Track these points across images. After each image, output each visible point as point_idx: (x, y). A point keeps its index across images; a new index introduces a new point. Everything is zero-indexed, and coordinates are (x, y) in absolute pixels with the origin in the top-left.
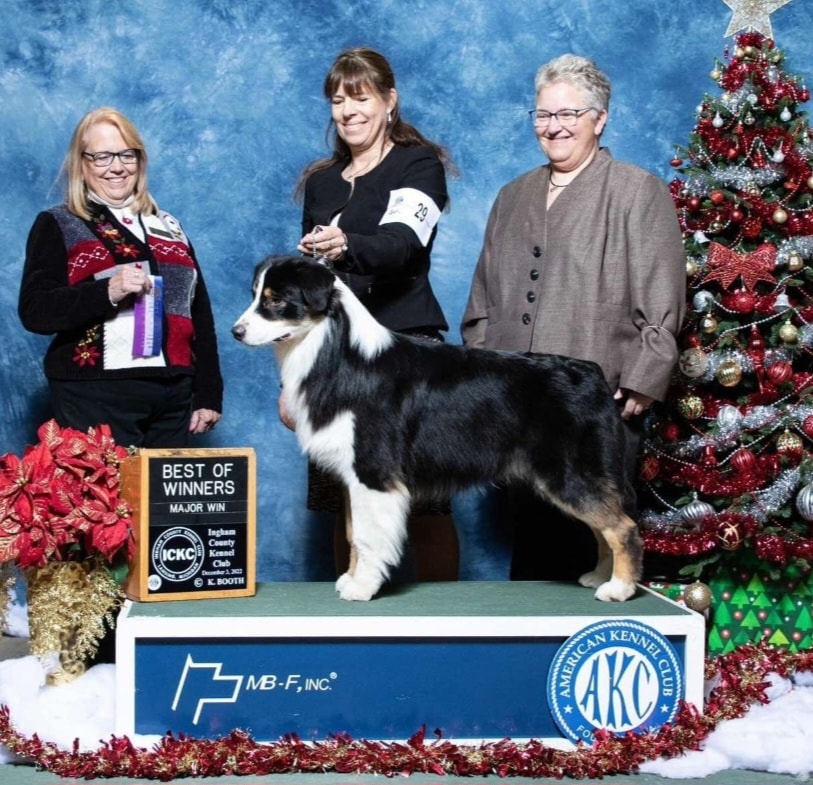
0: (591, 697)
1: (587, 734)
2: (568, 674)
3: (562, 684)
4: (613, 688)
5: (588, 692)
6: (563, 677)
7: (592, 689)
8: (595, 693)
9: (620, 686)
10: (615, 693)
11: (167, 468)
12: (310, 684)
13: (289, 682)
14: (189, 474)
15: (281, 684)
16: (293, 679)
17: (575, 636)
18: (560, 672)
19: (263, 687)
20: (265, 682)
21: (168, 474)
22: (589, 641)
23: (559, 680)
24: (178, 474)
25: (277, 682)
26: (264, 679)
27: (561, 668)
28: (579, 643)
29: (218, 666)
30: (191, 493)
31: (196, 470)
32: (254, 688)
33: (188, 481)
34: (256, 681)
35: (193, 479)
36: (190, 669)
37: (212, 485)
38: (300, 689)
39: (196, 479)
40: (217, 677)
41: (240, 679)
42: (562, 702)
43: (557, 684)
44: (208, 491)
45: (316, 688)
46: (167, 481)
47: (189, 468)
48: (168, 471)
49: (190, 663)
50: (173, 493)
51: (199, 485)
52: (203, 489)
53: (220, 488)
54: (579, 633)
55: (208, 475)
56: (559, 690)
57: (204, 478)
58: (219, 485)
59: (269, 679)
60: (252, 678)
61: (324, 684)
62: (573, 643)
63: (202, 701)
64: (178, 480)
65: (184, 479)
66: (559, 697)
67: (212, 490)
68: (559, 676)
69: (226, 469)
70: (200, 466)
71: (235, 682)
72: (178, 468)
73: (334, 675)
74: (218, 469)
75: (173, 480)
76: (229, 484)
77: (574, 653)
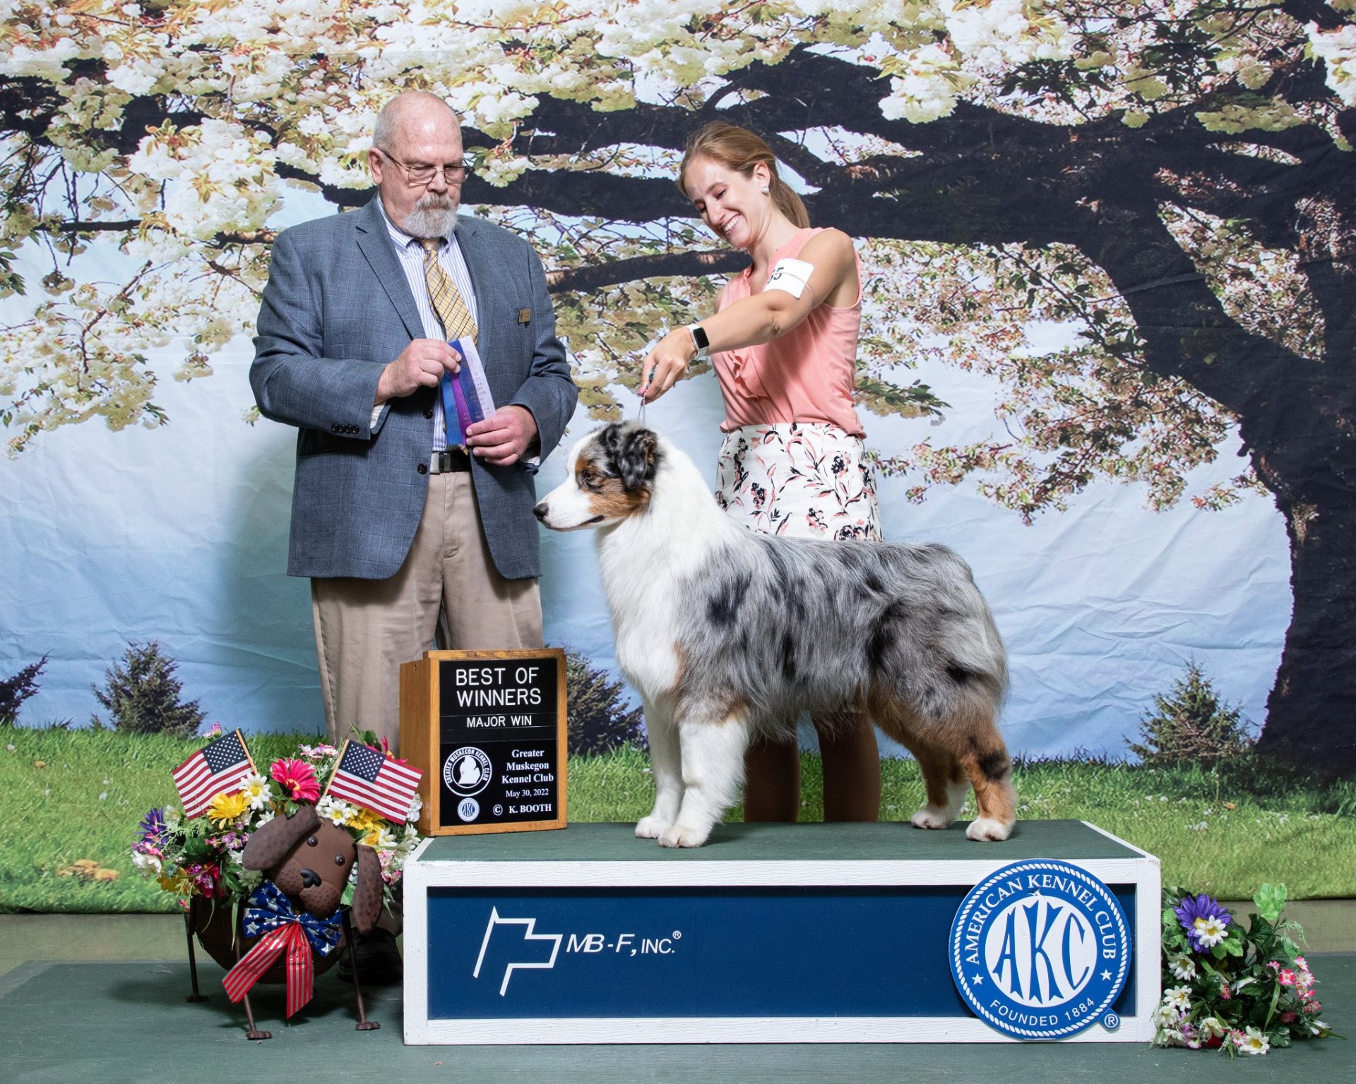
0: (1007, 962)
1: (1003, 1011)
2: (975, 934)
3: (967, 947)
4: (1035, 950)
5: (1003, 956)
6: (969, 937)
7: (1008, 952)
8: (1012, 957)
9: (1043, 947)
10: (1039, 955)
11: (461, 674)
12: (647, 944)
13: (620, 942)
14: (487, 680)
15: (611, 946)
16: (625, 939)
17: (982, 884)
18: (965, 931)
19: (587, 949)
20: (590, 943)
21: (462, 680)
22: (1000, 890)
23: (964, 942)
24: (474, 680)
25: (605, 943)
26: (589, 938)
27: (966, 926)
28: (986, 893)
29: (531, 922)
30: (489, 703)
31: (495, 675)
32: (577, 950)
33: (486, 689)
34: (579, 940)
35: (492, 687)
36: (496, 925)
37: (515, 694)
38: (634, 952)
39: (495, 686)
40: (529, 936)
41: (558, 938)
42: (970, 970)
43: (962, 948)
44: (510, 700)
45: (655, 951)
46: (461, 689)
47: (486, 673)
48: (463, 677)
49: (495, 918)
50: (468, 704)
51: (500, 694)
52: (504, 698)
53: (524, 697)
54: (986, 880)
55: (509, 682)
56: (965, 954)
57: (505, 686)
58: (523, 693)
59: (595, 939)
60: (573, 937)
61: (665, 946)
62: (979, 892)
63: (511, 967)
64: (474, 688)
65: (481, 687)
66: (963, 963)
67: (514, 700)
68: (963, 936)
69: (530, 674)
70: (500, 670)
71: (553, 942)
72: (473, 673)
73: (677, 934)
74: (521, 673)
75: (468, 688)
76: (535, 693)
77: (981, 906)
